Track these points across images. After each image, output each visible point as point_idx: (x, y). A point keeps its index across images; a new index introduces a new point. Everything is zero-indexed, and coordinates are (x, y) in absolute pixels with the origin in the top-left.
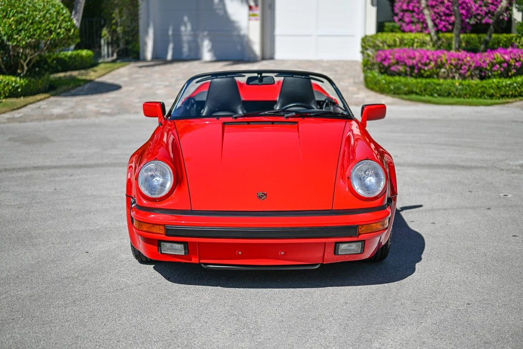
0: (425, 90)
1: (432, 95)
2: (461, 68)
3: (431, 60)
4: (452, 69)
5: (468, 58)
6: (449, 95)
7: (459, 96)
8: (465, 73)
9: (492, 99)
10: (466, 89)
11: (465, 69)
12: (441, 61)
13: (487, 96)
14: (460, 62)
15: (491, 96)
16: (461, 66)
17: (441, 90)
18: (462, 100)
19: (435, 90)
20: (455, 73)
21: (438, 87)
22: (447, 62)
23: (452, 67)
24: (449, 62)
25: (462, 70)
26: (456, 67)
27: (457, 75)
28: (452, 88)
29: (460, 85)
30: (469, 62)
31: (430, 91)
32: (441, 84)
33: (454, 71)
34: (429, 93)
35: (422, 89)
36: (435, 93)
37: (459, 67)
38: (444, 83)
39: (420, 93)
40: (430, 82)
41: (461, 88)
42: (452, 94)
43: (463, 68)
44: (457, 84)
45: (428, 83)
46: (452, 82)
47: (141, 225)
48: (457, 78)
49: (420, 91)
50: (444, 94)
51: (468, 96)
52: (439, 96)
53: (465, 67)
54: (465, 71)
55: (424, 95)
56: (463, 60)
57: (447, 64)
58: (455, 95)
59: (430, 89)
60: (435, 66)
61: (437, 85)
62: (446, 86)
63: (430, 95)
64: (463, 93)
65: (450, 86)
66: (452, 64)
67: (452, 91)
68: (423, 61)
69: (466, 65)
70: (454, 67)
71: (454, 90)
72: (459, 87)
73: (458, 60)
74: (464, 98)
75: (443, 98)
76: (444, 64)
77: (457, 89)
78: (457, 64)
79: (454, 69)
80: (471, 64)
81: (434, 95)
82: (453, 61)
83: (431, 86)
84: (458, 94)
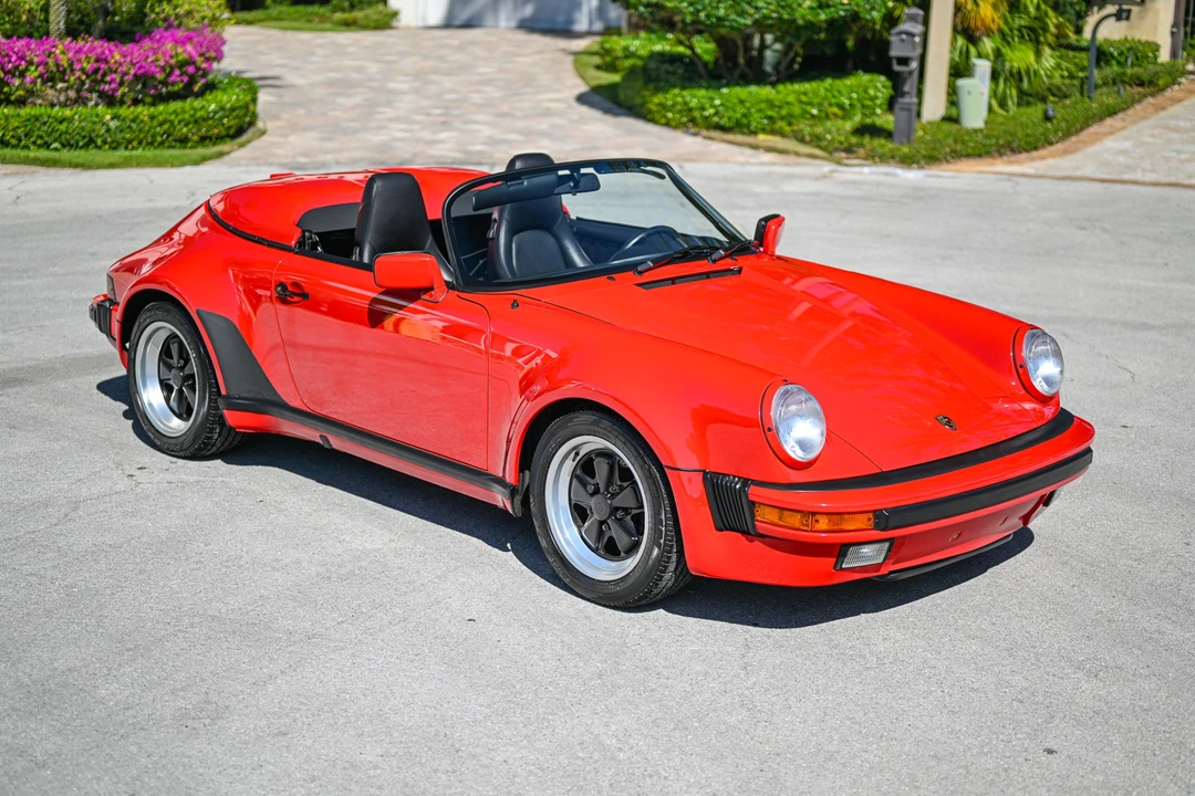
0: (27, 135)
1: (47, 146)
2: (102, 81)
3: (30, 63)
4: (83, 83)
5: (117, 56)
6: (90, 142)
7: (115, 146)
8: (115, 90)
9: (185, 147)
10: (129, 127)
12: (58, 65)
13: (176, 141)
14: (104, 66)
15: (183, 141)
16: (104, 75)
17: (66, 132)
18: (122, 153)
19: (56, 135)
20: (91, 91)
21: (63, 127)
22: (71, 65)
23: (84, 77)
24: (77, 67)
25: (106, 83)
26: (93, 77)
27: (95, 95)
28: (97, 127)
29: (112, 119)
30: (121, 65)
31: (41, 137)
32: (70, 120)
33: (86, 86)
34: (39, 142)
35: (19, 131)
36: (55, 140)
37: (99, 77)
38: (76, 117)
39: (14, 141)
40: (41, 115)
41: (117, 127)
42: (99, 142)
43: (108, 78)
44: (108, 117)
45: (37, 118)
46: (97, 115)
47: (817, 521)
48: (93, 103)
49: (13, 137)
50: (77, 142)
51: (135, 143)
52: (64, 146)
53: (114, 76)
54: (113, 86)
55: (26, 147)
56: (106, 61)
57: (72, 71)
58: (105, 142)
59: (41, 133)
60: (41, 76)
61: (61, 122)
62: (83, 124)
63: (40, 146)
64: (123, 138)
65: (94, 123)
66: (83, 70)
67: (97, 136)
68: (10, 66)
69: (115, 72)
70: (88, 76)
71: (102, 131)
72: (113, 124)
73: (97, 60)
74: (126, 148)
75: (77, 153)
76: (64, 72)
77: (108, 130)
78: (96, 71)
79: (88, 81)
80: (125, 68)
81: (53, 146)
82: (85, 65)
83: (45, 124)
84: (113, 142)
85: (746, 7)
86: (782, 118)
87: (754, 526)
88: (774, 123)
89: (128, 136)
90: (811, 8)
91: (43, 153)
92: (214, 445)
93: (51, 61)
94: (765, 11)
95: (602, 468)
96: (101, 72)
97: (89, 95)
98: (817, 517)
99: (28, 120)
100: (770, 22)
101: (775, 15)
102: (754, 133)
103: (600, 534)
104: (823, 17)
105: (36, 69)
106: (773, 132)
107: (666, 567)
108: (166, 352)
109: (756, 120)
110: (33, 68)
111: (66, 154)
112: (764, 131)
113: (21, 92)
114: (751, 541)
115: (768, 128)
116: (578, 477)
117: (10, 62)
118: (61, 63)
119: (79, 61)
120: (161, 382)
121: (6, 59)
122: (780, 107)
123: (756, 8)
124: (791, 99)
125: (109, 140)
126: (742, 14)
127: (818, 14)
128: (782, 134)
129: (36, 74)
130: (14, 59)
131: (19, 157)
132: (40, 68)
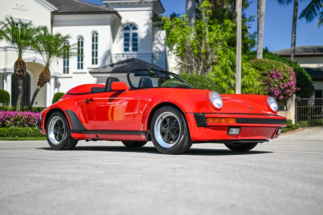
0: (10, 134)
1: (15, 136)
2: (30, 121)
3: (12, 116)
4: (24, 122)
5: (33, 115)
6: (26, 136)
7: (32, 136)
8: (32, 123)
10: (36, 132)
11: (32, 121)
12: (18, 117)
14: (30, 117)
16: (30, 119)
17: (20, 133)
18: (33, 138)
19: (17, 134)
20: (26, 124)
21: (19, 132)
22: (22, 117)
23: (25, 120)
24: (23, 117)
25: (30, 122)
26: (27, 120)
27: (27, 125)
28: (28, 132)
29: (32, 130)
30: (34, 117)
31: (13, 134)
32: (21, 130)
33: (25, 122)
34: (13, 136)
35: (8, 133)
36: (17, 135)
37: (29, 120)
38: (23, 129)
39: (6, 136)
40: (14, 129)
41: (33, 132)
42: (28, 135)
43: (31, 120)
44: (31, 129)
45: (12, 130)
46: (28, 129)
47: (222, 120)
48: (27, 127)
49: (6, 134)
50: (22, 136)
51: (37, 136)
52: (19, 136)
53: (32, 120)
54: (32, 122)
55: (9, 137)
56: (31, 116)
57: (22, 119)
58: (29, 136)
59: (13, 133)
60: (14, 120)
61: (18, 130)
62: (24, 131)
63: (13, 137)
64: (34, 134)
65: (27, 131)
66: (25, 118)
67: (28, 134)
68: (6, 117)
69: (33, 119)
70: (26, 120)
71: (29, 133)
72: (31, 131)
73: (28, 116)
74: (35, 137)
75: (22, 138)
76: (20, 119)
77: (30, 133)
78: (28, 118)
79: (26, 121)
80: (35, 118)
81: (16, 137)
82: (25, 117)
83: (14, 131)
84: (31, 135)
87: (207, 123)
89: (35, 134)
91: (13, 138)
92: (68, 145)
93: (17, 116)
95: (168, 121)
96: (29, 119)
97: (25, 125)
98: (222, 119)
99: (10, 130)
103: (168, 137)
105: (13, 118)
107: (185, 139)
108: (56, 126)
110: (12, 118)
111: (20, 138)
113: (9, 124)
114: (206, 129)
116: (162, 125)
117: (6, 116)
118: (19, 116)
119: (24, 116)
120: (54, 133)
121: (5, 116)
125: (30, 135)
129: (13, 119)
130: (7, 115)
131: (7, 139)
132: (14, 118)
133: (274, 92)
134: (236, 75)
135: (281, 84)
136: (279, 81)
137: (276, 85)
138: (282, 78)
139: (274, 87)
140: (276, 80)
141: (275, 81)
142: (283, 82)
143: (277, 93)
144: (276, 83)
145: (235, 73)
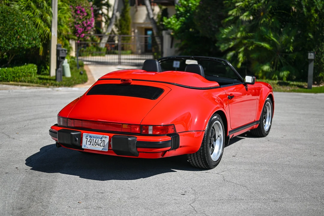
85: (10, 44)
86: (17, 77)
88: (15, 78)
90: (27, 44)
94: (15, 45)
100: (16, 48)
101: (17, 46)
102: (9, 81)
104: (30, 47)
106: (14, 81)
109: (10, 77)
112: (11, 81)
115: (13, 80)
122: (17, 74)
123: (13, 44)
124: (19, 71)
126: (9, 46)
127: (29, 46)
128: (17, 81)
133: (78, 30)
134: (52, 9)
135: (85, 21)
136: (83, 18)
137: (80, 22)
138: (85, 14)
139: (78, 24)
140: (81, 17)
141: (79, 17)
142: (86, 19)
143: (80, 30)
144: (80, 19)
145: (52, 8)
